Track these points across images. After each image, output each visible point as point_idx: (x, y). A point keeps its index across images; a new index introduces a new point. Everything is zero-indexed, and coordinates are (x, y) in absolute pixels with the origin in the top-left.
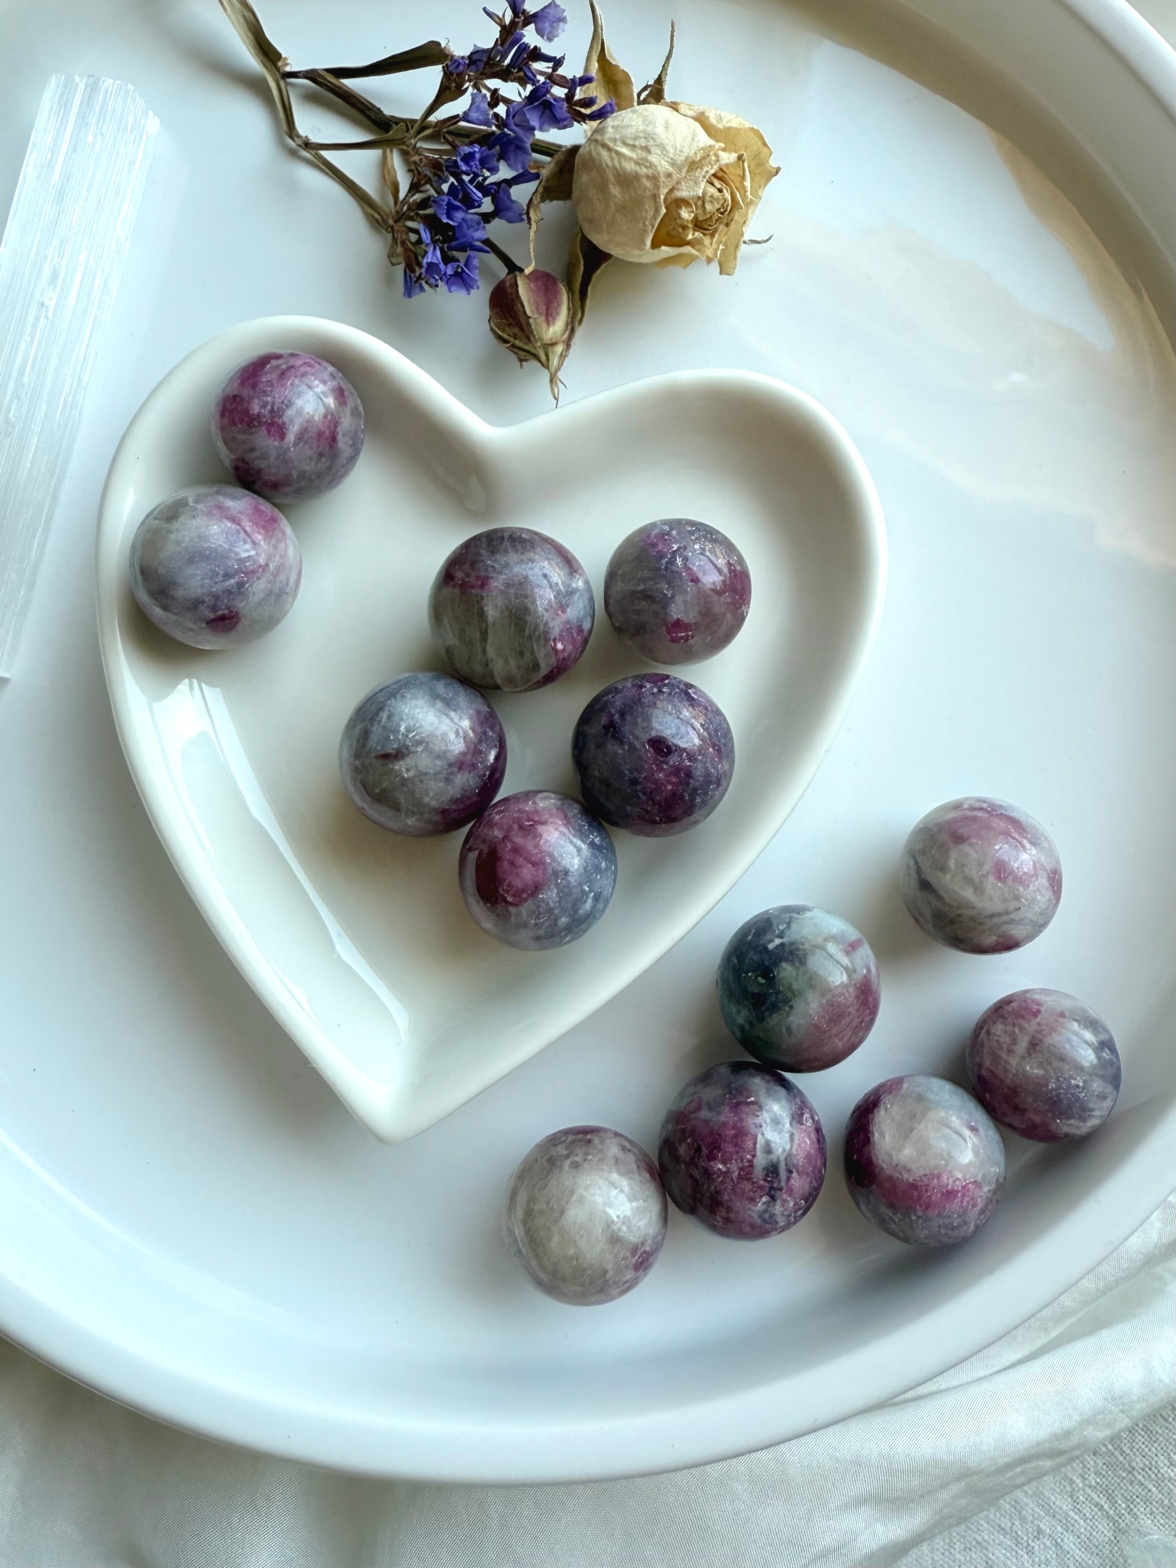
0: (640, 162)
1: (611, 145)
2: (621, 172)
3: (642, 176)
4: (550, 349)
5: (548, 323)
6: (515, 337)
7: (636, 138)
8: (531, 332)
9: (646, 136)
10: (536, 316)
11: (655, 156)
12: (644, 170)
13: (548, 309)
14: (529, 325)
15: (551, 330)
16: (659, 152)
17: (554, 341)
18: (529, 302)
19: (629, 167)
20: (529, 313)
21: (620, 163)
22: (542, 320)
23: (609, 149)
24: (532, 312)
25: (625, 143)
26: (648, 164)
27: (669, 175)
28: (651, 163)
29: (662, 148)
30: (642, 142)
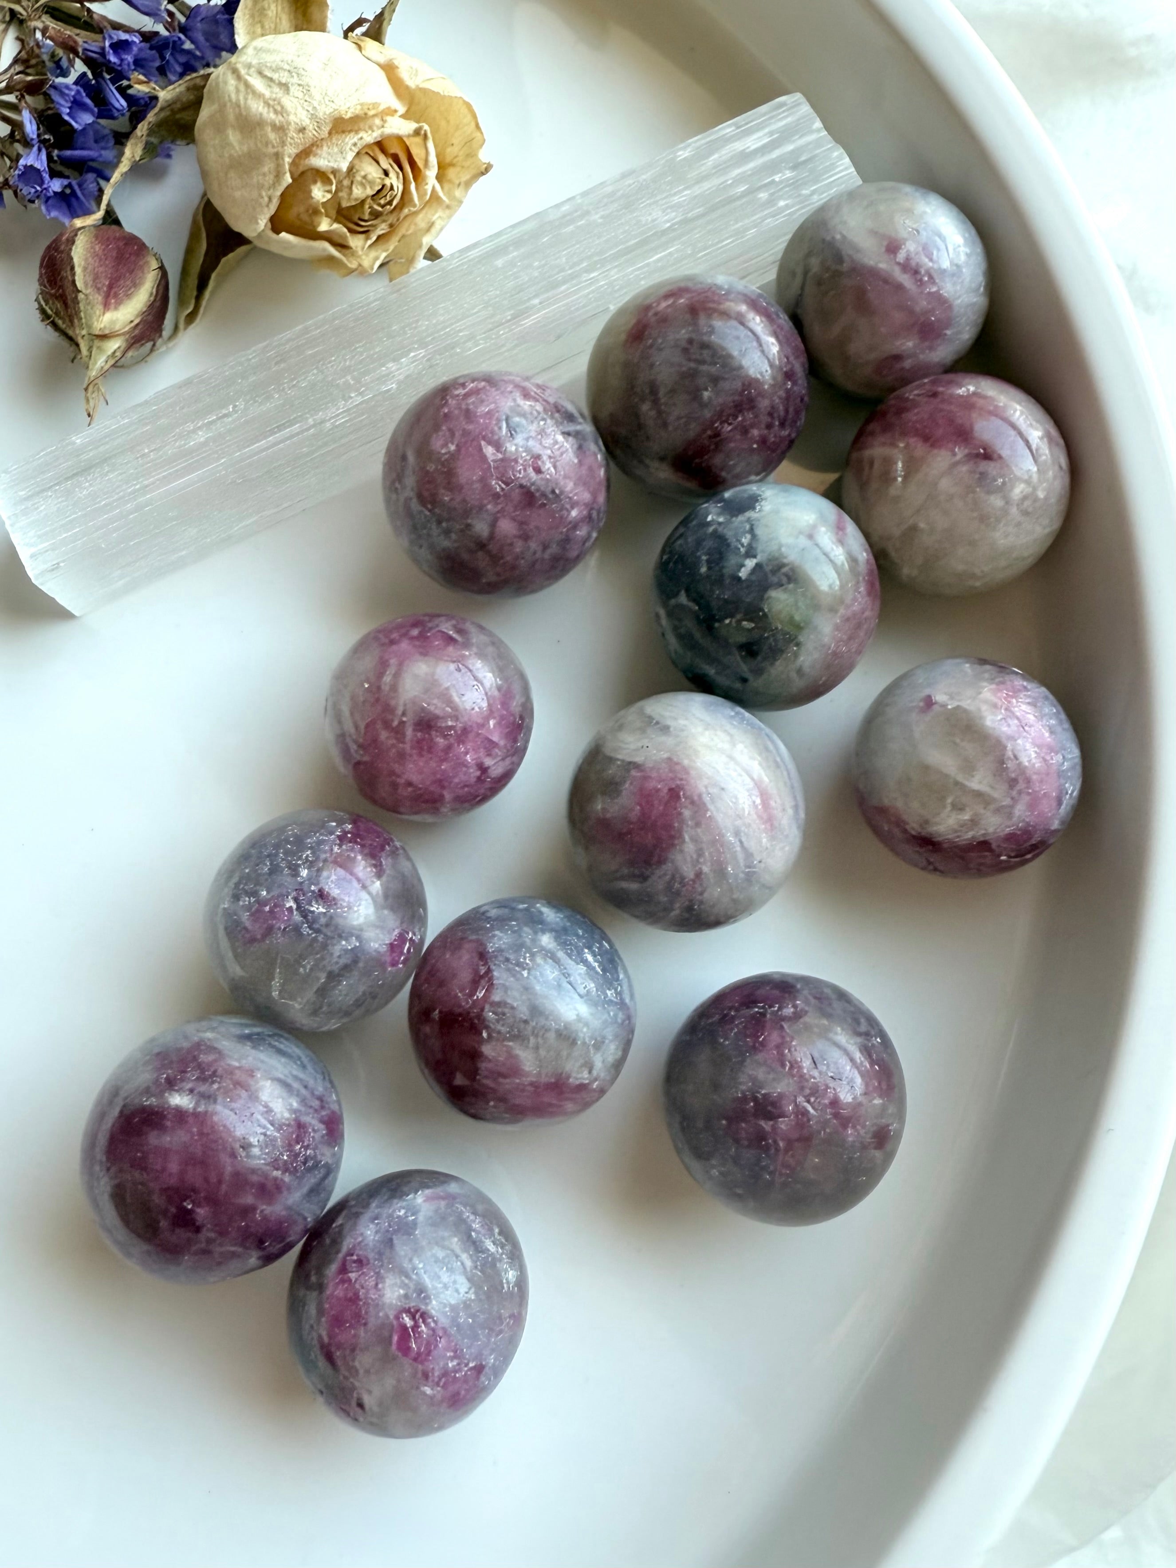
0: (271, 103)
1: (247, 75)
2: (244, 113)
3: (267, 122)
5: (106, 306)
6: (57, 314)
7: (277, 69)
8: (77, 313)
9: (292, 69)
11: (292, 99)
12: (272, 116)
13: (110, 287)
14: (76, 301)
15: (108, 316)
16: (299, 93)
17: (107, 332)
19: (257, 107)
21: (246, 99)
22: (98, 298)
26: (279, 108)
27: (302, 130)
28: (282, 107)
29: (306, 89)
30: (284, 77)
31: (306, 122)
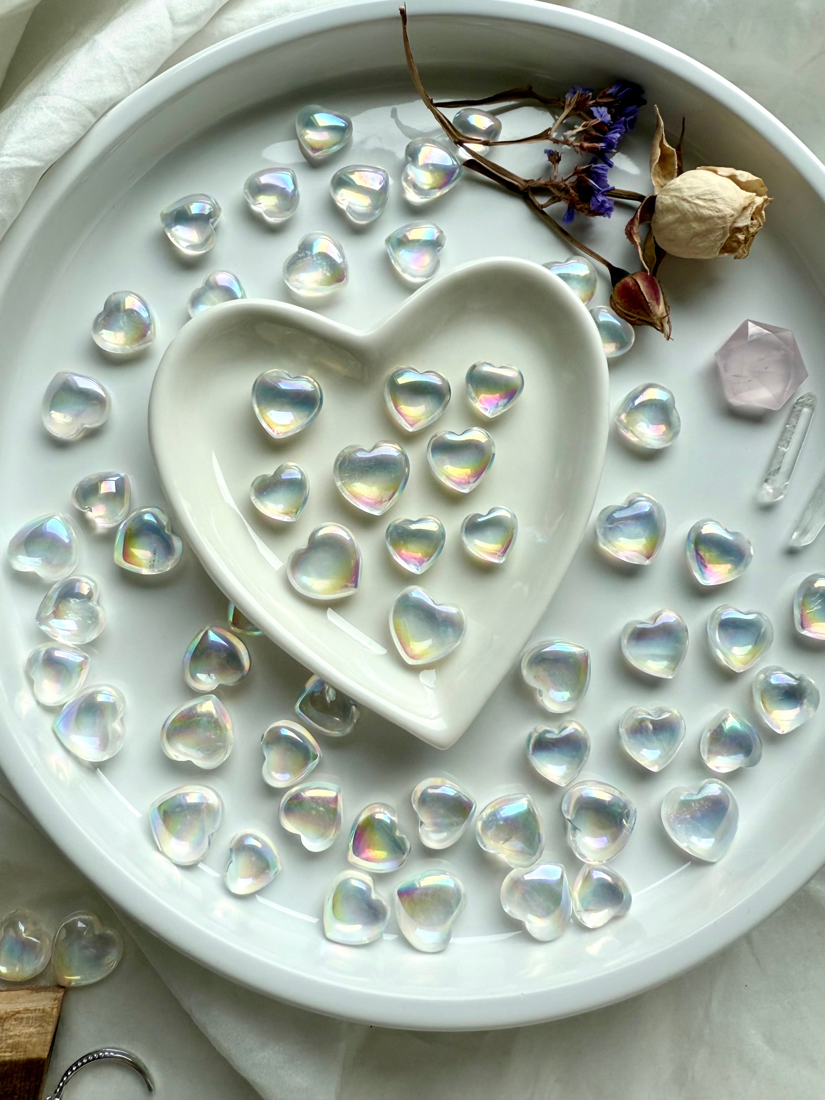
0: (711, 208)
1: (690, 199)
3: (714, 217)
4: (663, 320)
5: (657, 306)
6: (638, 313)
7: (705, 194)
8: (650, 311)
9: (711, 193)
10: (652, 301)
11: (719, 204)
12: (716, 213)
13: (655, 298)
14: (649, 307)
15: (659, 310)
16: (722, 202)
18: (647, 294)
19: (704, 212)
20: (647, 300)
21: (697, 210)
22: (654, 304)
23: (688, 202)
24: (649, 299)
25: (698, 198)
26: (717, 210)
27: (732, 216)
28: (719, 209)
29: (722, 199)
30: (709, 197)
31: (733, 212)
